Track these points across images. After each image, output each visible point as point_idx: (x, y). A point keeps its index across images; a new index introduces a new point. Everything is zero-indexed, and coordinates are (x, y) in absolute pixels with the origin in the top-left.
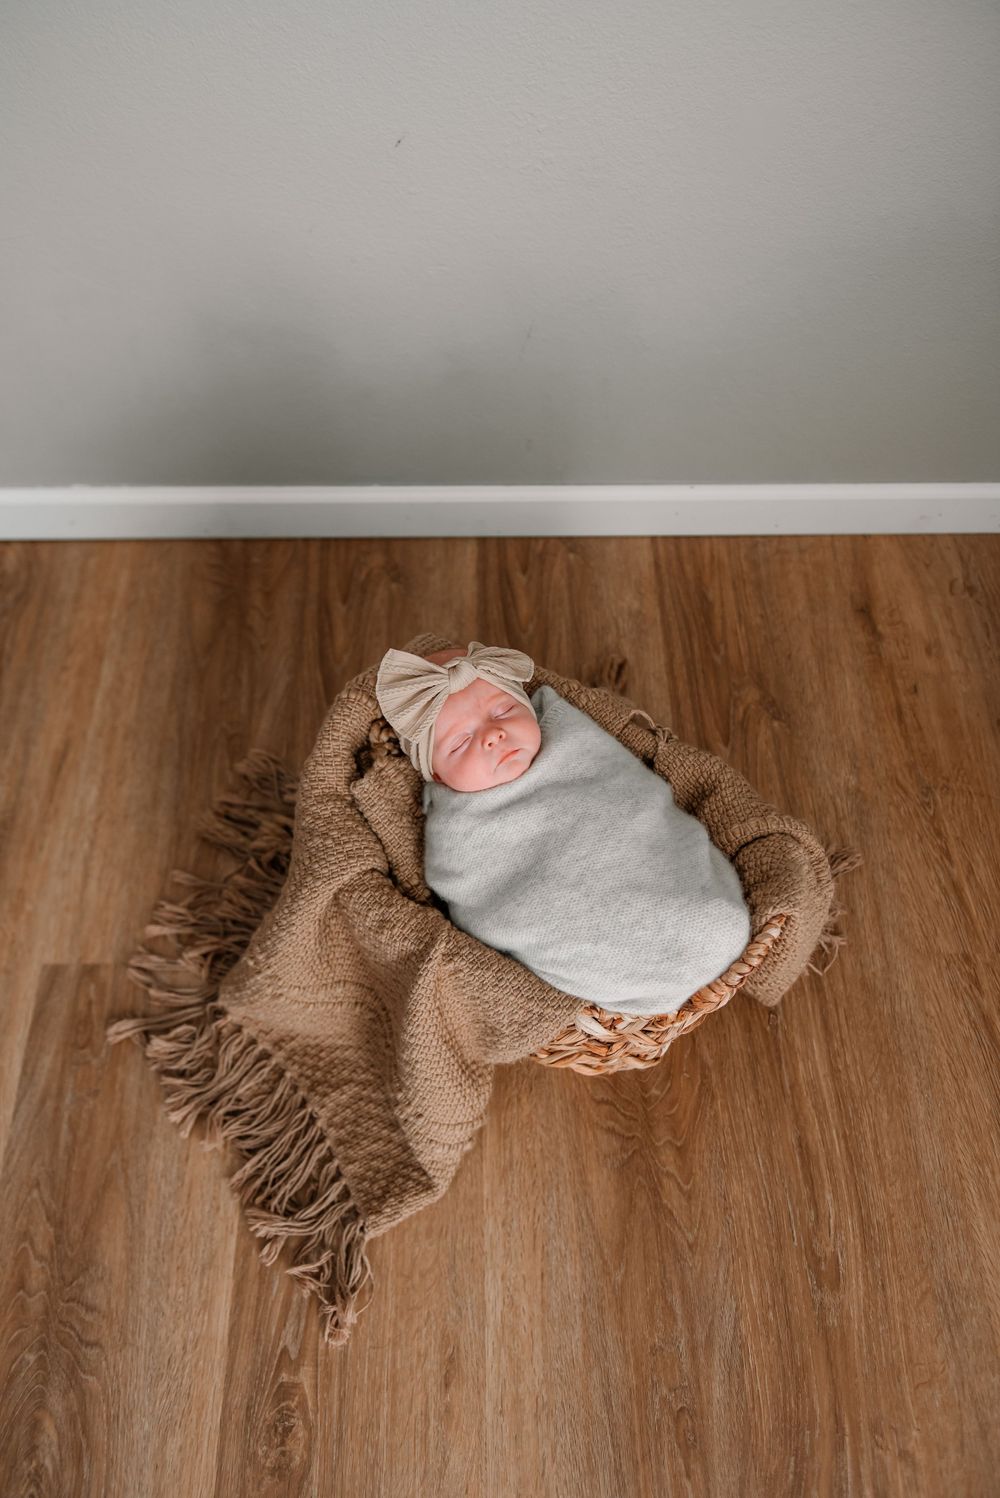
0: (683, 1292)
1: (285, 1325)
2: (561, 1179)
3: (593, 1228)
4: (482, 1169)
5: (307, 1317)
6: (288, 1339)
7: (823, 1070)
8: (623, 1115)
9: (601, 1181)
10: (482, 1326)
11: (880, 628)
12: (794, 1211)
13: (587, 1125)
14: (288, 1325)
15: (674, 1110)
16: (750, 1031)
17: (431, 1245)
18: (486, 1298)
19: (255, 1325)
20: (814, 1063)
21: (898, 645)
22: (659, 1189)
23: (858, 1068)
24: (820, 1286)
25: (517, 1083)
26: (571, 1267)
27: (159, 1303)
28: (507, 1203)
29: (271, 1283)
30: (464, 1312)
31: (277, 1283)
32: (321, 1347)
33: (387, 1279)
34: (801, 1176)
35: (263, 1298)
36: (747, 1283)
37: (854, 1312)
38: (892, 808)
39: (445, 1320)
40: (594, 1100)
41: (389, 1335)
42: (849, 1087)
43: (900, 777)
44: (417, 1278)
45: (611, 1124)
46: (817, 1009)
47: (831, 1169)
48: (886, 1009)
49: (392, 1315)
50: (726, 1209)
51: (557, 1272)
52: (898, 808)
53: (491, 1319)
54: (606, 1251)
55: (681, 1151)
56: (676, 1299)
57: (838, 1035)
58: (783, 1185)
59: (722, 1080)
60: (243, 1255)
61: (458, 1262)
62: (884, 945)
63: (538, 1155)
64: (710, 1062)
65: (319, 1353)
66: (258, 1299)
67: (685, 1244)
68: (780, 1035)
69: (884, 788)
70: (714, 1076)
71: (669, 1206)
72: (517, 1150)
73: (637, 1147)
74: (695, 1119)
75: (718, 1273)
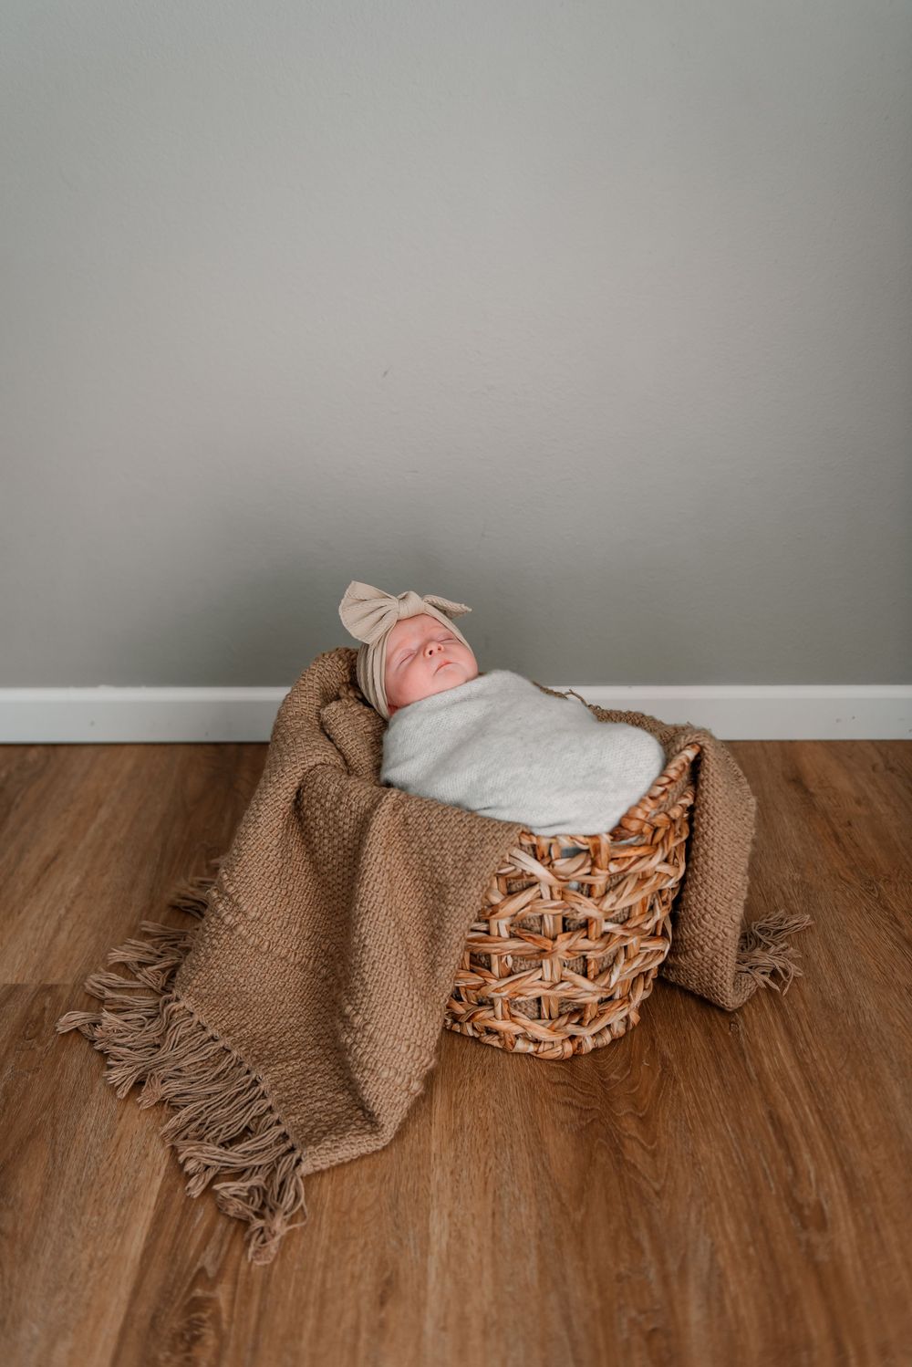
0: (651, 1228)
1: (205, 1249)
2: (516, 1139)
3: (550, 1178)
4: (430, 1131)
5: (231, 1242)
6: (207, 1260)
7: (789, 1063)
8: (582, 1093)
9: (559, 1145)
10: (425, 1254)
11: (812, 790)
12: (770, 1169)
13: (543, 1100)
14: (208, 1248)
15: (634, 1090)
16: (711, 1035)
17: (372, 1188)
18: (431, 1231)
19: (172, 1248)
20: (780, 1059)
21: (829, 799)
22: (621, 1148)
23: (827, 1062)
24: (805, 1227)
25: (470, 1070)
26: (525, 1208)
27: (70, 1228)
28: (457, 1157)
29: (194, 1214)
30: (405, 1242)
31: (201, 1214)
32: (244, 1267)
33: (322, 1214)
34: (774, 1139)
35: (184, 1227)
36: (722, 1223)
37: (846, 1249)
38: (837, 893)
39: (383, 1248)
40: (551, 1083)
41: (320, 1259)
42: (819, 1076)
43: (842, 873)
44: (354, 1214)
45: (568, 1099)
46: (778, 1020)
47: (807, 1134)
48: (850, 1021)
49: (324, 1242)
50: (694, 1164)
51: (510, 1211)
52: (843, 892)
53: (435, 1248)
54: (564, 1195)
55: (644, 1121)
56: (643, 1235)
57: (803, 1039)
58: (756, 1146)
59: (685, 1070)
60: (167, 1193)
61: (401, 1203)
62: (842, 978)
63: (490, 1122)
64: (671, 1056)
65: (241, 1272)
66: (179, 1228)
67: (651, 1191)
68: (742, 1038)
69: (827, 880)
70: (675, 1066)
71: (632, 1161)
72: (468, 1118)
73: (596, 1116)
74: (658, 1096)
75: (689, 1214)
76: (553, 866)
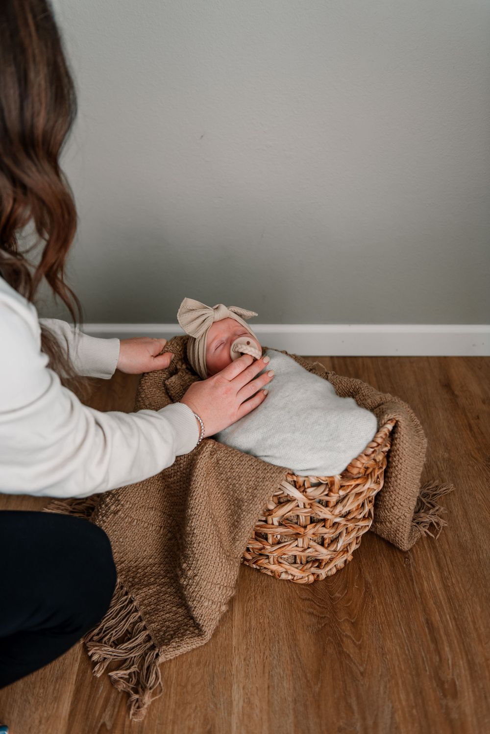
0: (358, 697)
1: (105, 711)
2: (281, 637)
3: (301, 663)
4: (232, 631)
5: (119, 707)
6: (106, 718)
7: (439, 586)
8: (319, 606)
9: (305, 639)
10: (230, 714)
11: (456, 392)
12: (426, 657)
13: (297, 611)
14: (106, 710)
15: (349, 604)
16: (394, 566)
17: (199, 669)
18: (233, 699)
19: (86, 710)
20: (434, 583)
21: (467, 399)
22: (341, 643)
23: (460, 585)
24: (445, 696)
25: (254, 590)
26: (286, 683)
27: (27, 697)
28: (247, 649)
29: (98, 687)
30: (219, 705)
31: (102, 688)
32: (127, 723)
33: (171, 687)
34: (429, 638)
35: (92, 696)
36: (398, 693)
37: (468, 710)
38: (469, 467)
39: (206, 710)
40: (301, 599)
41: (170, 717)
42: (455, 594)
43: (473, 453)
44: (189, 687)
45: (311, 610)
46: (433, 556)
47: (447, 635)
48: (475, 557)
49: (173, 706)
50: (383, 654)
51: (278, 686)
52: (473, 467)
53: (235, 710)
54: (309, 675)
55: (354, 625)
56: (353, 701)
57: (447, 569)
58: (418, 642)
59: (378, 590)
60: (82, 673)
61: (216, 679)
62: (471, 528)
63: (266, 625)
64: (371, 581)
65: (126, 726)
66: (90, 696)
67: (358, 672)
68: (412, 569)
69: (464, 458)
70: (373, 588)
71: (348, 652)
72: (253, 623)
73: (327, 622)
74: (362, 608)
75: (379, 688)
76: (306, 492)
